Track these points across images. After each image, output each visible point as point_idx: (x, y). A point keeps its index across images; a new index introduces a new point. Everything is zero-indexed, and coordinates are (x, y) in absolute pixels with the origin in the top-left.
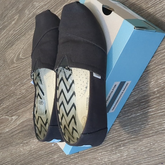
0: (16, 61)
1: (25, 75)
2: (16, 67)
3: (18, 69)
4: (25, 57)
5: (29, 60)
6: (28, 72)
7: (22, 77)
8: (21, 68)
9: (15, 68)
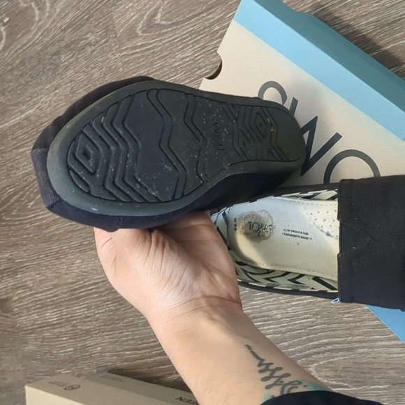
0: (143, 32)
1: (166, 69)
2: (141, 46)
3: (147, 53)
4: (170, 23)
5: (183, 31)
6: (175, 61)
7: (157, 73)
8: (155, 50)
9: (138, 50)
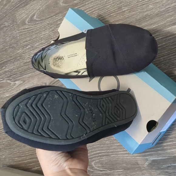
0: (28, 23)
1: (37, 38)
2: (27, 28)
3: (30, 31)
4: (40, 19)
5: (45, 23)
6: (41, 35)
7: (34, 40)
8: (33, 30)
9: (26, 30)
